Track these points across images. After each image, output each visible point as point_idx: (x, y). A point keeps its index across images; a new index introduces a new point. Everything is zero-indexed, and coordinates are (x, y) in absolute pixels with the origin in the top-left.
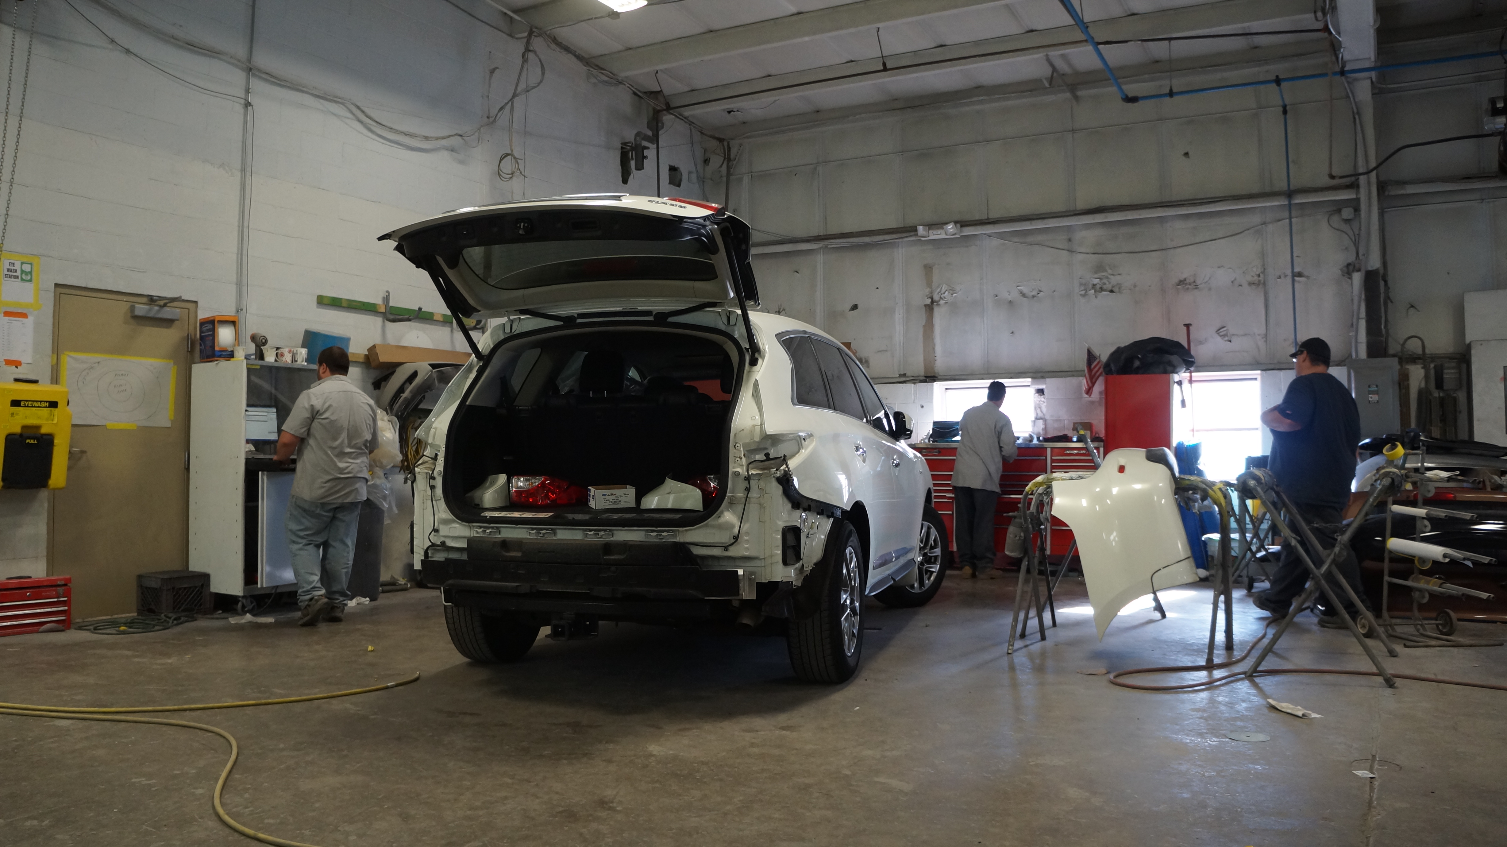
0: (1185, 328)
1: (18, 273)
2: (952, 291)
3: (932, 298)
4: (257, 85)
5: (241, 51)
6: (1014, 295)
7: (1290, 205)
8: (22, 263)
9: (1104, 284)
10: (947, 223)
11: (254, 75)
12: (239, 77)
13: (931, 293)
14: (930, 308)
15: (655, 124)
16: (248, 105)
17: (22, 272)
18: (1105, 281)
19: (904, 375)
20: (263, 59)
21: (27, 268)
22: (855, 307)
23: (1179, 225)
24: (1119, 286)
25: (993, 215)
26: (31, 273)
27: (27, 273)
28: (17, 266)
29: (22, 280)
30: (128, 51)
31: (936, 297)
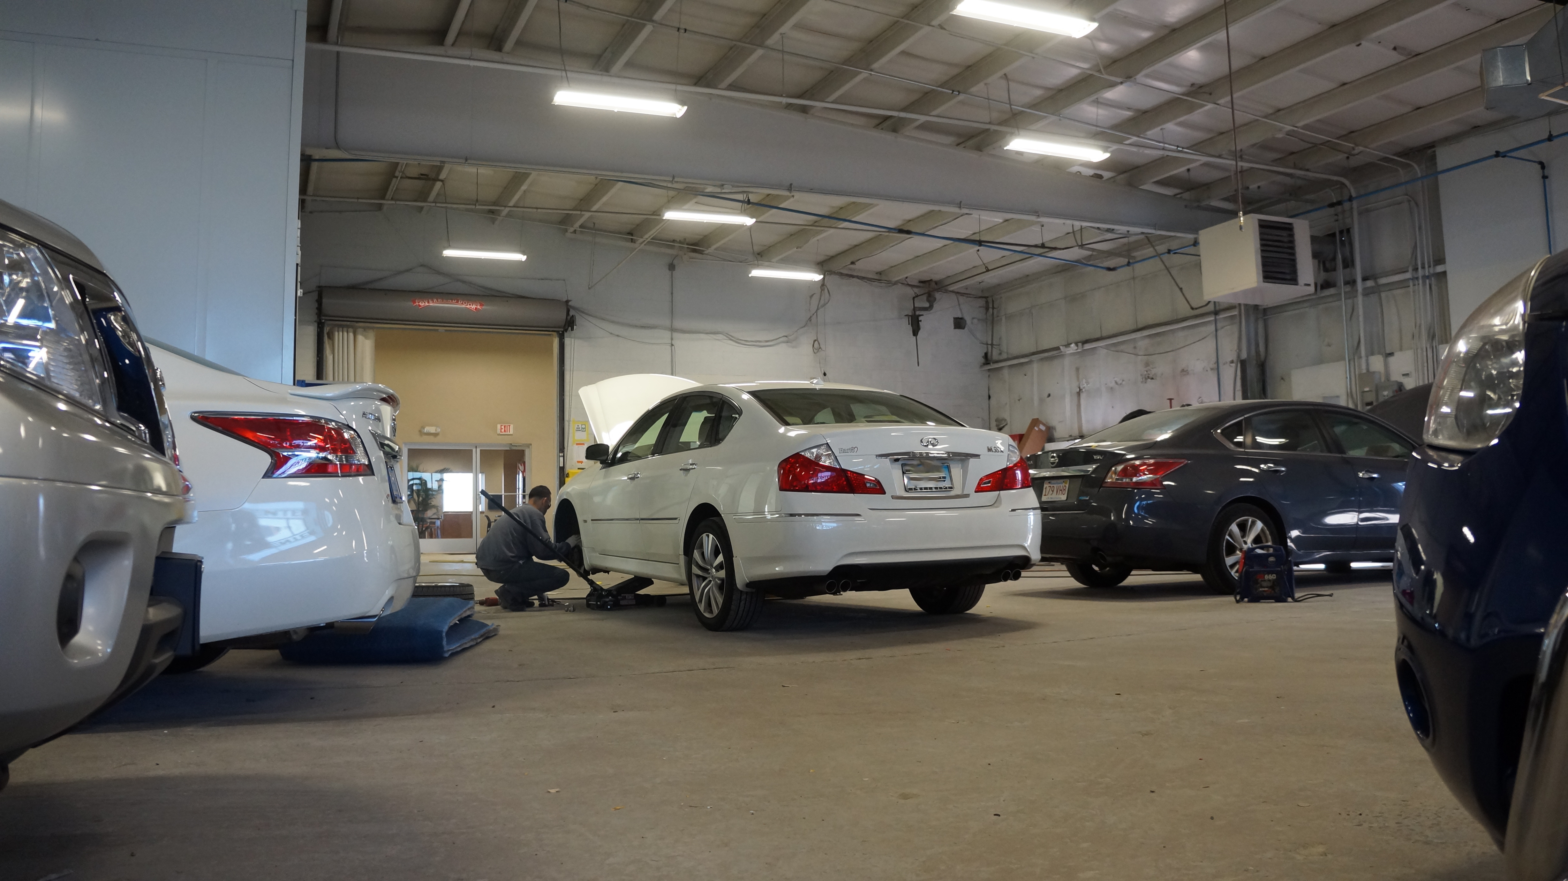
0: (1169, 401)
1: (581, 429)
2: (1088, 383)
3: (1079, 388)
4: (675, 335)
5: (667, 323)
6: (1113, 384)
7: (1216, 320)
8: (582, 425)
9: (1149, 374)
10: (1071, 344)
11: (674, 331)
12: (667, 334)
13: (1079, 384)
14: (1079, 394)
15: (931, 299)
16: (672, 345)
17: (582, 428)
18: (1149, 372)
19: (1071, 436)
20: (678, 324)
21: (583, 426)
22: (1049, 395)
23: (1181, 334)
24: (1155, 374)
25: (1104, 334)
26: (585, 428)
27: (584, 429)
28: (580, 426)
29: (582, 431)
30: (618, 336)
31: (1081, 387)
